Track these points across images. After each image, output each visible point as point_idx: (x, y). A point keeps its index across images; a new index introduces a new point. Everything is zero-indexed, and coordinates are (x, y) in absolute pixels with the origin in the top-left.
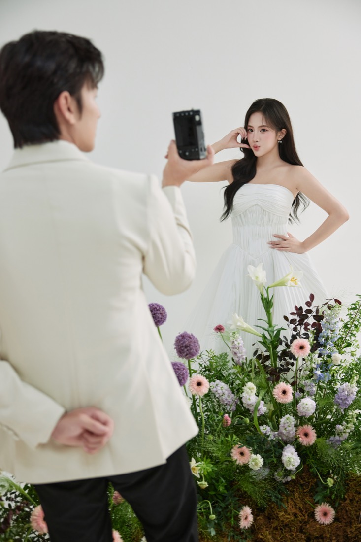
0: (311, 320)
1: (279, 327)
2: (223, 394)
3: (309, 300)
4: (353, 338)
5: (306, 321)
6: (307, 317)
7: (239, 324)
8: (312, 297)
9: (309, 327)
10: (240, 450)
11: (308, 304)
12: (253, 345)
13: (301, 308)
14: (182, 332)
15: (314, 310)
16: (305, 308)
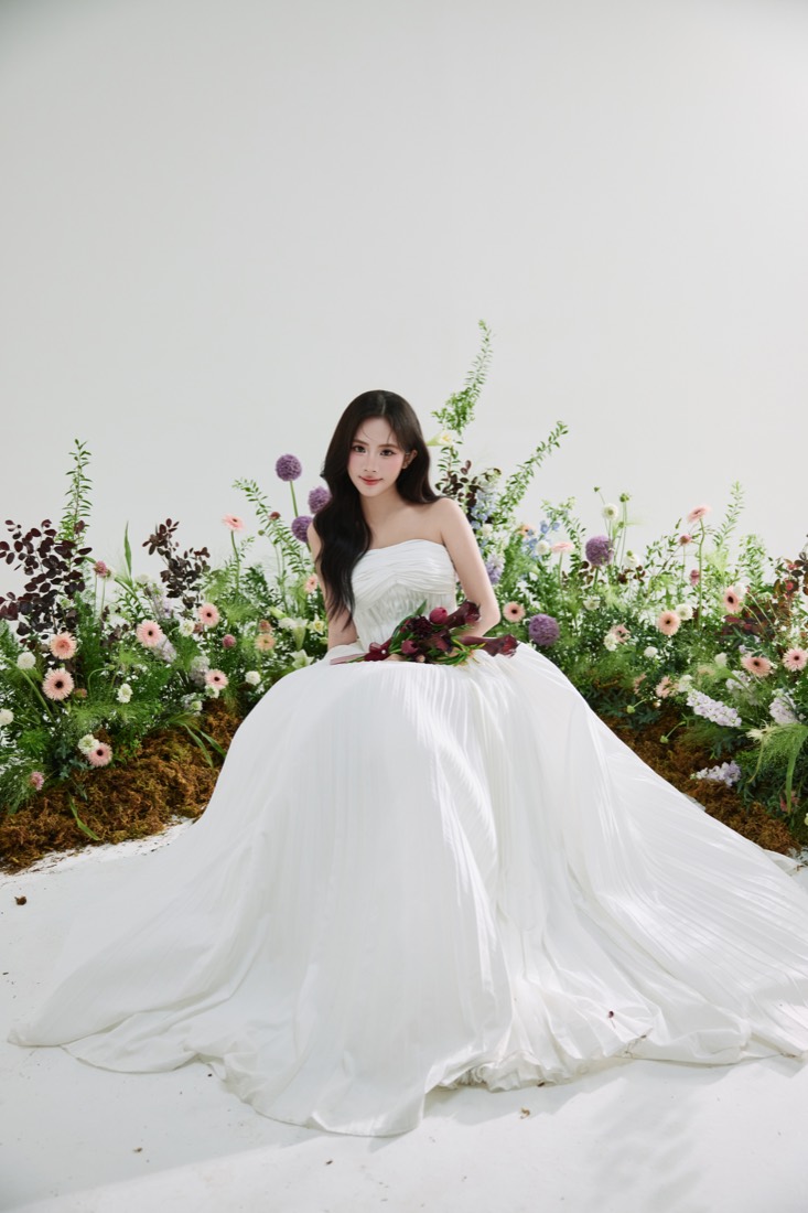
0: (464, 490)
3: (465, 467)
4: (510, 514)
5: (460, 491)
6: (461, 486)
8: (469, 464)
9: (463, 498)
11: (464, 471)
13: (455, 476)
14: (317, 487)
15: (471, 479)
16: (460, 476)
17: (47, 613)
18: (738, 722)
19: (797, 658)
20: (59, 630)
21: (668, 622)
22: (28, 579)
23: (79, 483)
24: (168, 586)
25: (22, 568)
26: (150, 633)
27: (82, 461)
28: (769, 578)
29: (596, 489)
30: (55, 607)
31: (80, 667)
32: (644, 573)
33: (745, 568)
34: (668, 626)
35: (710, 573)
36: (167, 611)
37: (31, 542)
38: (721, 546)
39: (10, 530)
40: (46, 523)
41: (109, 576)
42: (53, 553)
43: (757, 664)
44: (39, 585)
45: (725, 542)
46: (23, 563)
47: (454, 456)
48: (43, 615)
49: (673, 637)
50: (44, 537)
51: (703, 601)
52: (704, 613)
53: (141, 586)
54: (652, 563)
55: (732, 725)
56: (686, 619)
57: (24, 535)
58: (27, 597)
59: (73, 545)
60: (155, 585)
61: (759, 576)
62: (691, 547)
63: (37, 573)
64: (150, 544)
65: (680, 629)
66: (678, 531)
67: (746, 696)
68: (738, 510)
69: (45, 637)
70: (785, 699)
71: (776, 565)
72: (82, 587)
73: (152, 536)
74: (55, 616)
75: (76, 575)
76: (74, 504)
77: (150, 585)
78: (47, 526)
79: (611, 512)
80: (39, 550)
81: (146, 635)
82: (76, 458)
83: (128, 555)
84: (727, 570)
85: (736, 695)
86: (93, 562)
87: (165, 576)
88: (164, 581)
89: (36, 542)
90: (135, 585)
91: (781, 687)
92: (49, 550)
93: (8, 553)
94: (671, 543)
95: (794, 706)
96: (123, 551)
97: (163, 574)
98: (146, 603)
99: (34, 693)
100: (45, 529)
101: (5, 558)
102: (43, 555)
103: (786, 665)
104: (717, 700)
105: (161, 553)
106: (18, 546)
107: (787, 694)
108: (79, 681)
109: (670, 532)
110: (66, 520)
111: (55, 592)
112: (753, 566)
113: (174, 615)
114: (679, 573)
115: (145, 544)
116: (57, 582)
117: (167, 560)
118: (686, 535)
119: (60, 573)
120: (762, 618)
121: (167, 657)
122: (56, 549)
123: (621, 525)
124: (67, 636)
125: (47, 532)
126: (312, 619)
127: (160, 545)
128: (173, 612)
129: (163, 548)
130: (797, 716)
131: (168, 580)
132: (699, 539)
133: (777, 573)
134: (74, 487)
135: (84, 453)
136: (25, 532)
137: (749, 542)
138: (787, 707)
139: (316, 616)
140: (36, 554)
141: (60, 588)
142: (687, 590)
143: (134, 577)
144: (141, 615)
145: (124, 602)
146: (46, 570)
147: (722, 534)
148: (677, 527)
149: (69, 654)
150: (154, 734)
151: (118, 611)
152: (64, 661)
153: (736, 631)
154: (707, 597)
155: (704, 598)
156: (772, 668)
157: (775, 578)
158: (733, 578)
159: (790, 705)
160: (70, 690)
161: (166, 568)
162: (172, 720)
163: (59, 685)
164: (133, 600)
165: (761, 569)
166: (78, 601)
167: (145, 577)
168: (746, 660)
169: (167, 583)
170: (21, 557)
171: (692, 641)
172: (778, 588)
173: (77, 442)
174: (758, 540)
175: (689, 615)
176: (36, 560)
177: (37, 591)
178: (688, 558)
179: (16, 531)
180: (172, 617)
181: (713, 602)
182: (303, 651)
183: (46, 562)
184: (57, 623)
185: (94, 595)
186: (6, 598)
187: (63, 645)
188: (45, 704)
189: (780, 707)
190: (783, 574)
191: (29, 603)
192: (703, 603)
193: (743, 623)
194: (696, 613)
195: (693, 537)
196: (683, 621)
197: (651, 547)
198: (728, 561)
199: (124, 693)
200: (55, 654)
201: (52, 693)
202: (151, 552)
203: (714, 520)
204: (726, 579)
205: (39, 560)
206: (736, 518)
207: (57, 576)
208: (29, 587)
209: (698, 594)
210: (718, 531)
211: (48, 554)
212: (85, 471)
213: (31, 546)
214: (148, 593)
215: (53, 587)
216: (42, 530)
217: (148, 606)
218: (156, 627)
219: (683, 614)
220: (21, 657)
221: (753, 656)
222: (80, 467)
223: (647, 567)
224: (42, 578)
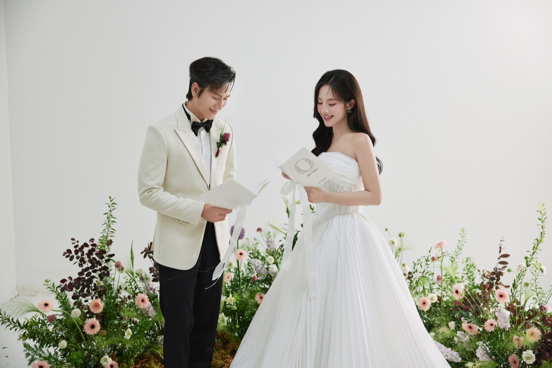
1: (298, 230)
2: (259, 267)
7: (271, 223)
10: (260, 296)
12: (280, 241)
17: (89, 288)
18: (460, 360)
19: (492, 325)
20: (94, 298)
21: (424, 303)
22: (80, 270)
23: (110, 219)
24: (153, 276)
25: (77, 263)
26: (143, 301)
27: (112, 208)
28: (478, 281)
29: (386, 230)
30: (93, 285)
31: (104, 318)
32: (412, 276)
33: (466, 275)
34: (423, 306)
35: (448, 277)
36: (151, 289)
37: (83, 250)
38: (454, 262)
39: (73, 243)
40: (92, 240)
41: (122, 269)
42: (94, 256)
43: (470, 327)
44: (86, 273)
45: (456, 260)
46: (78, 261)
47: (312, 209)
48: (86, 289)
49: (427, 312)
50: (90, 247)
51: (443, 292)
52: (445, 299)
53: (138, 275)
54: (417, 271)
55: (456, 361)
56: (434, 302)
57: (80, 246)
58: (79, 279)
59: (105, 252)
60: (146, 275)
61: (473, 280)
62: (437, 263)
63: (85, 266)
64: (145, 253)
65: (431, 308)
66: (430, 254)
67: (465, 345)
68: (463, 243)
69: (86, 301)
70: (484, 348)
71: (482, 274)
72: (108, 274)
73: (146, 248)
74: (92, 290)
75: (106, 268)
76: (107, 230)
77: (143, 275)
78: (93, 242)
79: (393, 243)
80: (87, 254)
81: (140, 301)
82: (109, 206)
83: (132, 258)
84: (457, 276)
85: (459, 344)
86: (114, 262)
87: (151, 270)
88: (151, 273)
89: (86, 250)
90: (135, 274)
91: (481, 341)
92: (92, 254)
93: (71, 255)
94: (427, 260)
95: (489, 351)
96: (130, 256)
97: (150, 269)
98: (141, 285)
99: (78, 331)
100: (91, 243)
101: (69, 258)
102: (89, 257)
103: (486, 328)
104: (448, 348)
105: (151, 257)
106: (76, 252)
107: (485, 345)
108: (103, 326)
109: (427, 254)
110: (102, 238)
111: (94, 277)
112: (469, 274)
113: (155, 291)
114: (431, 277)
115: (142, 253)
116: (95, 271)
117: (153, 261)
118: (435, 256)
119: (97, 267)
120: (473, 303)
121: (150, 314)
122: (96, 254)
123: (400, 249)
124: (99, 300)
125: (92, 245)
126: (228, 296)
127: (150, 253)
128: (155, 289)
129: (151, 255)
130: (491, 357)
131: (153, 272)
132: (441, 259)
133: (482, 278)
134: (107, 221)
135: (113, 204)
136: (80, 245)
137: (467, 261)
138: (485, 352)
139: (231, 295)
140: (85, 256)
141: (96, 275)
142: (434, 287)
143: (135, 270)
144: (137, 291)
145: (129, 284)
146: (90, 265)
147: (455, 256)
148: (430, 252)
149: (100, 310)
150: (141, 357)
151: (126, 289)
152: (96, 314)
153: (460, 310)
154: (446, 290)
155: (445, 291)
156: (479, 330)
157: (482, 280)
158: (460, 280)
159: (487, 351)
160: (99, 330)
161: (152, 265)
162: (151, 349)
163: (93, 327)
164: (134, 282)
165: (474, 276)
166: (105, 282)
167: (141, 270)
168: (465, 325)
169: (152, 274)
170: (77, 258)
171: (438, 315)
172: (482, 287)
173: (110, 198)
174: (472, 260)
175: (436, 300)
176: (85, 259)
177: (84, 276)
178: (435, 269)
179: (76, 244)
180: (154, 292)
181: (449, 293)
182: (223, 314)
183: (90, 261)
184: (93, 294)
185: (114, 279)
186: (67, 279)
187: (97, 305)
188: (84, 338)
189: (481, 351)
190: (485, 279)
191: (79, 282)
192: (444, 293)
193: (463, 305)
194: (440, 299)
195: (438, 258)
196: (432, 304)
197: (417, 262)
198: (457, 271)
199: (128, 334)
200: (92, 310)
201: (89, 331)
202: (145, 257)
203: (450, 248)
204: (456, 280)
205: (87, 259)
206: (463, 248)
207: (95, 268)
208: (80, 274)
209: (441, 288)
210: (452, 254)
211: (91, 256)
212: (113, 213)
213: (83, 252)
214: (142, 279)
215: (93, 274)
216: (90, 244)
217: (142, 286)
218: (146, 298)
219: (432, 299)
220: (73, 312)
221: (468, 323)
222: (111, 211)
223: (414, 273)
224: (87, 269)
